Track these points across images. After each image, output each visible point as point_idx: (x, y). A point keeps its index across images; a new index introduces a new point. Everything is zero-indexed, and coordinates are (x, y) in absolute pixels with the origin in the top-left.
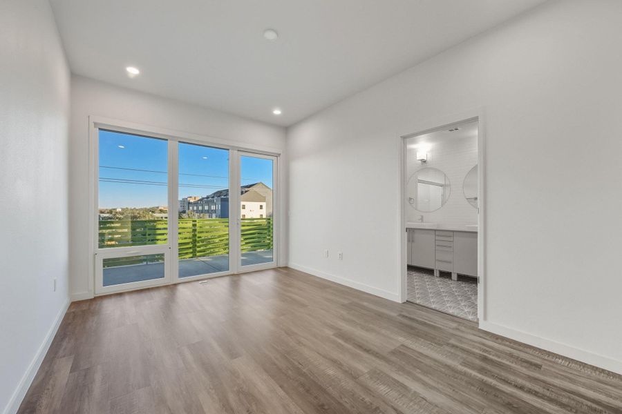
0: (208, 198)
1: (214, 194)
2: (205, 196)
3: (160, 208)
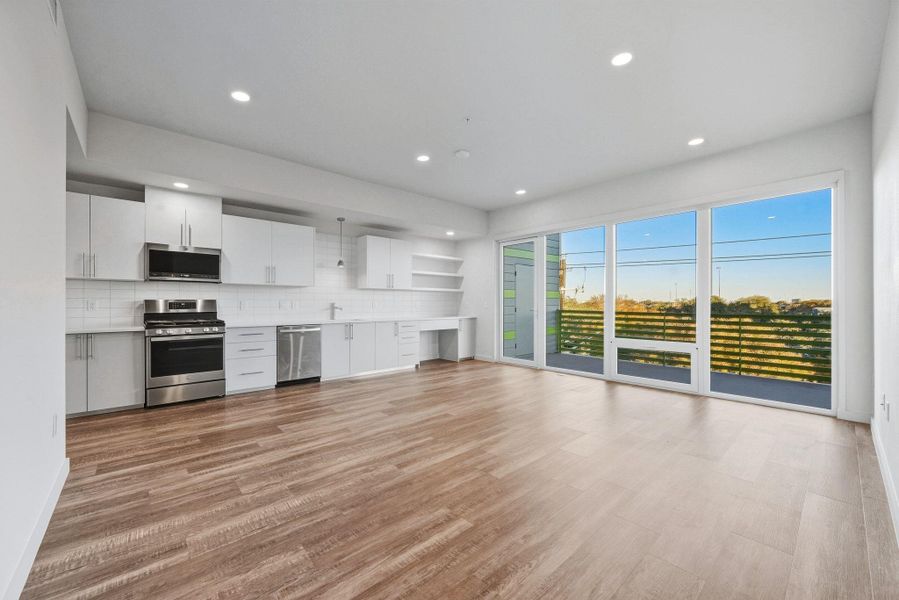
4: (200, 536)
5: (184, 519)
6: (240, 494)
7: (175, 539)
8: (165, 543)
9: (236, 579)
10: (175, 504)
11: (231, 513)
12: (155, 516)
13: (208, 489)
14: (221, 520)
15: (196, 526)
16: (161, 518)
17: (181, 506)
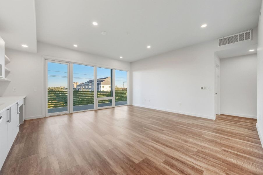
0: (86, 83)
1: (89, 81)
2: (85, 82)
3: (61, 87)
4: (217, 149)
5: (219, 155)
6: (198, 150)
7: (224, 153)
8: (227, 153)
9: (217, 140)
10: (219, 162)
11: (206, 148)
12: (227, 163)
13: (204, 158)
14: (210, 148)
15: (217, 152)
16: (225, 160)
17: (217, 160)
